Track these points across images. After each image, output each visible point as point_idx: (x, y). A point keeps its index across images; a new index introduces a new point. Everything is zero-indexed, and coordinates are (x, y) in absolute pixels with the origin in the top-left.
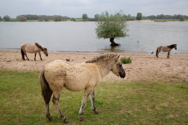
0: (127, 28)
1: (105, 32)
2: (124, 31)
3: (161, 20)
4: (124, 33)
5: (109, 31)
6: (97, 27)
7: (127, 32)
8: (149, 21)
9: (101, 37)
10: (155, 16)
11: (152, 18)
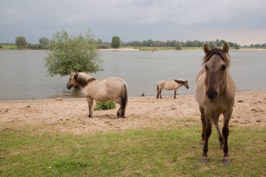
0: (100, 57)
1: (63, 64)
2: (95, 62)
3: (149, 48)
4: (95, 65)
5: (70, 63)
6: (47, 56)
7: (99, 65)
8: (131, 49)
9: (56, 73)
10: (140, 43)
11: (135, 44)
